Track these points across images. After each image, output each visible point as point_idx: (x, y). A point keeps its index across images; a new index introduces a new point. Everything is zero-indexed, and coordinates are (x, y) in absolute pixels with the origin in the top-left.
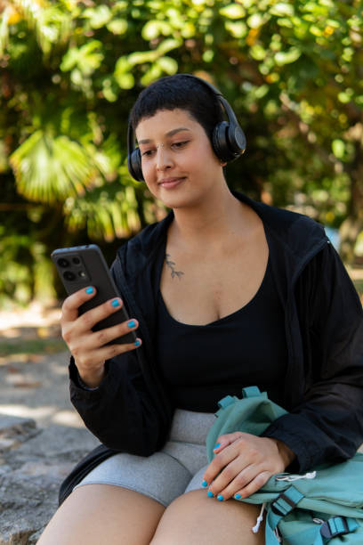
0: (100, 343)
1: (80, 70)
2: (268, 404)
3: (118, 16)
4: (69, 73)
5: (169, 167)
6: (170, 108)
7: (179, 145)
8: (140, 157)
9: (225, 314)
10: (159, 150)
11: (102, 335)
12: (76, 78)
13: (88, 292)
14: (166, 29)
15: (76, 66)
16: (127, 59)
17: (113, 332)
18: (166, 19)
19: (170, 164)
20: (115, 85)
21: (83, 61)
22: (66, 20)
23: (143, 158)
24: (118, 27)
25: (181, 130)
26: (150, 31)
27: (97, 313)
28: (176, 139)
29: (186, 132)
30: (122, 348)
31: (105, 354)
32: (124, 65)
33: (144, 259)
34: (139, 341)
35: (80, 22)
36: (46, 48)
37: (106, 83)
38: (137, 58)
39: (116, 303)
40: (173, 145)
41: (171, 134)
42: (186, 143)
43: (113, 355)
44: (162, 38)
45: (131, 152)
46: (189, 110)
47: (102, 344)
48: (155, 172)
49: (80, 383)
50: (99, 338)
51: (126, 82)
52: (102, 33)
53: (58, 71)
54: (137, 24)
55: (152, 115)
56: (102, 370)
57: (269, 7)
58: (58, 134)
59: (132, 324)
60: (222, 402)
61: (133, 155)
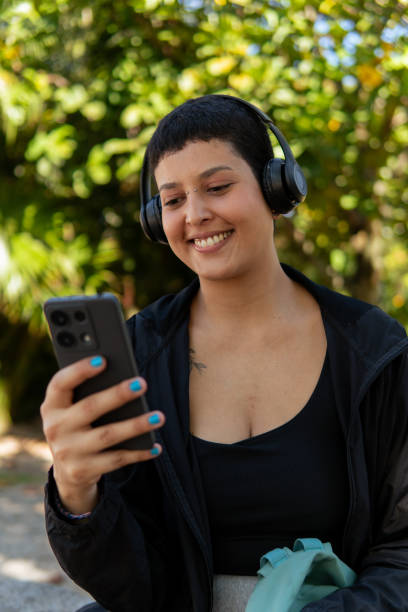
0: (102, 444)
1: (48, 159)
2: (334, 559)
3: (95, 98)
4: (34, 163)
5: (205, 220)
6: (206, 139)
7: (217, 189)
8: (160, 208)
9: (259, 430)
10: (191, 197)
11: (107, 433)
12: (43, 168)
13: (94, 364)
14: (149, 115)
15: (43, 155)
16: (102, 147)
17: (124, 429)
18: (150, 104)
19: (207, 215)
20: (88, 179)
21: (52, 148)
22: (34, 102)
23: (164, 209)
24: (94, 111)
25: (220, 168)
26: (131, 117)
27: (106, 399)
28: (214, 182)
29: (227, 171)
30: (132, 457)
31: (106, 463)
32: (98, 155)
33: (160, 340)
34: (158, 448)
35: (51, 104)
36: (11, 134)
37: (77, 175)
38: (114, 146)
39: (136, 385)
40: (209, 190)
41: (208, 174)
42: (227, 186)
43: (117, 466)
44: (143, 125)
45: (145, 203)
46: (231, 141)
47: (106, 446)
48: (183, 225)
49: (59, 505)
50: (102, 437)
51: (100, 175)
52: (75, 118)
53: (22, 161)
54: (115, 110)
55: (180, 148)
56: (94, 489)
57: (268, 95)
58: (19, 230)
59: (155, 418)
60: (269, 556)
61: (149, 205)
